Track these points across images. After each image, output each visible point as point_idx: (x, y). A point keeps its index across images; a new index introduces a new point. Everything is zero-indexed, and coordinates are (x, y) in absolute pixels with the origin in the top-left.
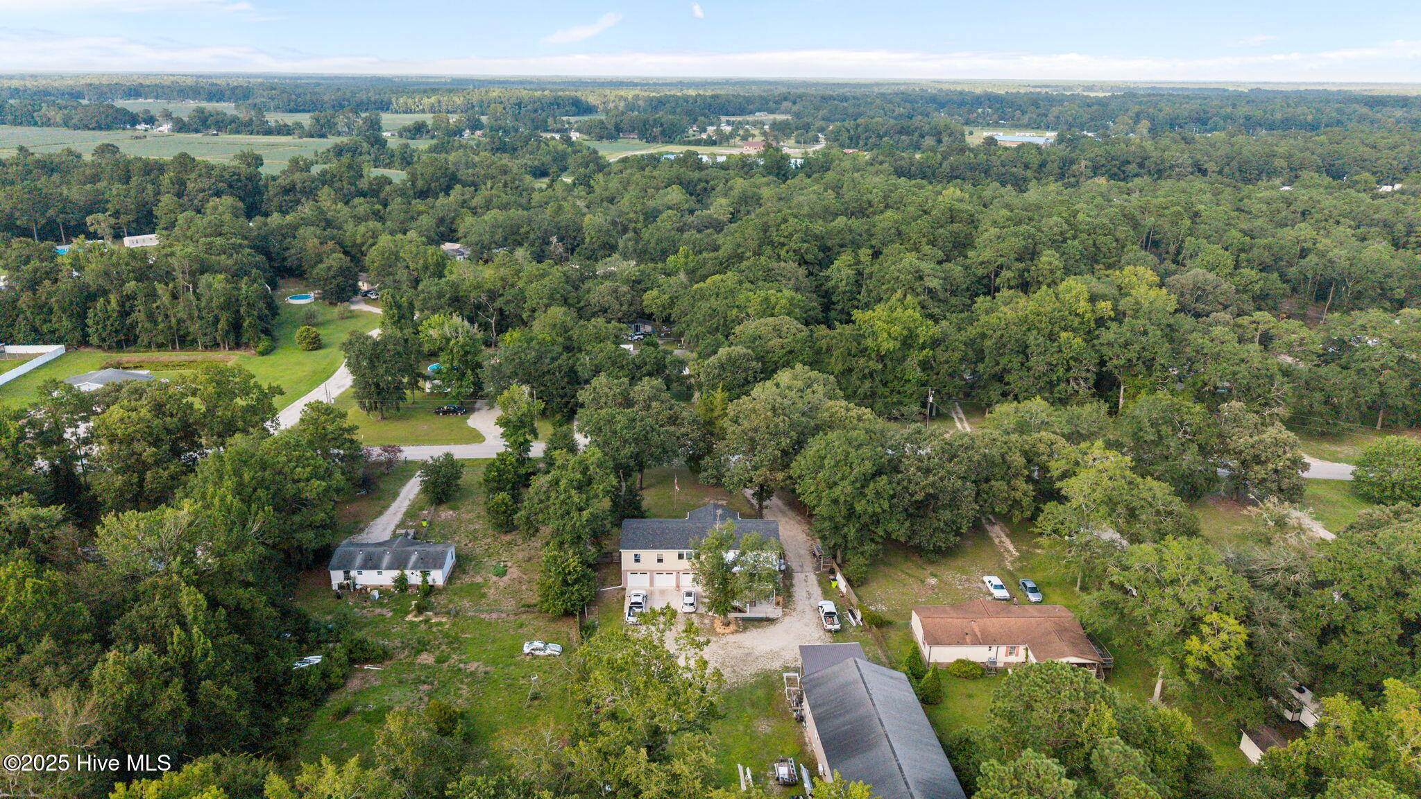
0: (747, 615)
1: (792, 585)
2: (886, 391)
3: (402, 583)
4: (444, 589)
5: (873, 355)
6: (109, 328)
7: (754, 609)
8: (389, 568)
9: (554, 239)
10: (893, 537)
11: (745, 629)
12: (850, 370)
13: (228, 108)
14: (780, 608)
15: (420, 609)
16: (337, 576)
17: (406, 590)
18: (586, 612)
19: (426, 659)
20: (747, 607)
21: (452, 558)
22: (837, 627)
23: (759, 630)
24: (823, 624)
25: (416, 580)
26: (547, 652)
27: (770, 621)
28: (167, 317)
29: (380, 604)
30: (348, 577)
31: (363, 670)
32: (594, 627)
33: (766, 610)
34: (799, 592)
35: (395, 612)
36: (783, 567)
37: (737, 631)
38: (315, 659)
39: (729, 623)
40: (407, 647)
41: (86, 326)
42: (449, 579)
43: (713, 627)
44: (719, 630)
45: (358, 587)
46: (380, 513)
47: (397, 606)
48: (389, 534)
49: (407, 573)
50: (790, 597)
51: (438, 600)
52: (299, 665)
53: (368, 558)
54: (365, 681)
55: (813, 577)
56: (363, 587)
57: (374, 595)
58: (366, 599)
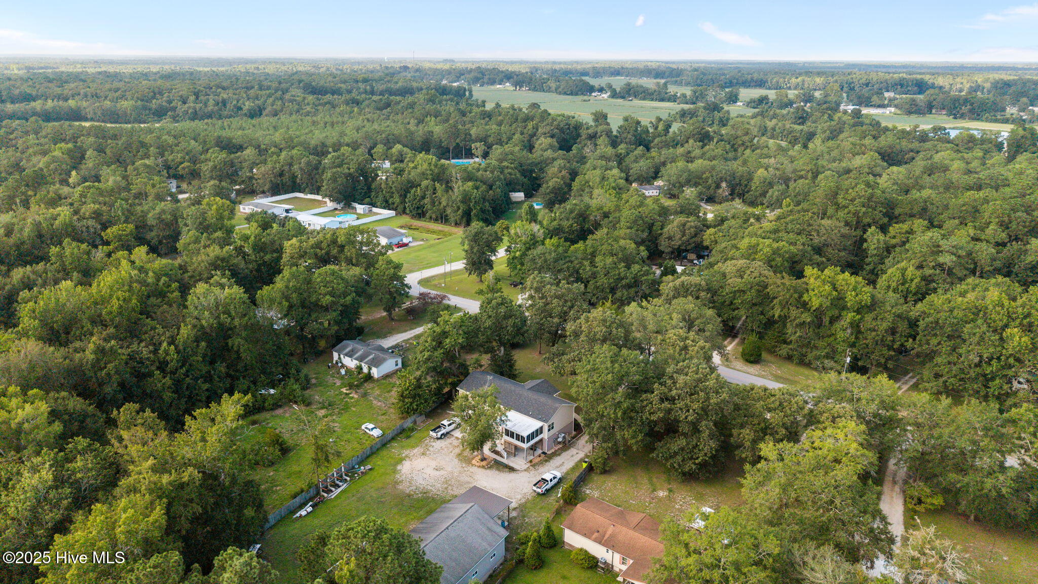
0: (505, 461)
1: (560, 454)
3: (360, 368)
4: (378, 380)
5: (812, 309)
6: (414, 205)
7: (512, 459)
8: (356, 359)
9: (724, 185)
11: (490, 468)
12: (786, 318)
13: (649, 83)
14: (529, 464)
15: (351, 386)
16: (336, 356)
17: (359, 373)
18: (420, 420)
19: (322, 413)
20: (505, 454)
21: (397, 365)
22: (539, 490)
23: (497, 472)
24: (535, 485)
25: (365, 370)
26: (371, 433)
27: (512, 469)
28: (440, 203)
29: (342, 377)
30: (340, 358)
31: (291, 407)
32: (412, 430)
33: (519, 462)
34: (557, 461)
35: (342, 384)
36: (560, 440)
37: (483, 467)
38: (272, 391)
39: (483, 459)
40: (323, 403)
41: (405, 202)
42: (387, 376)
43: (473, 458)
44: (474, 462)
45: (340, 365)
46: (406, 331)
47: (346, 382)
48: (394, 343)
49: (363, 365)
50: (546, 461)
51: (368, 386)
52: (263, 392)
53: (352, 350)
54: (285, 412)
55: (581, 455)
56: (343, 366)
57: (343, 372)
58: (339, 373)
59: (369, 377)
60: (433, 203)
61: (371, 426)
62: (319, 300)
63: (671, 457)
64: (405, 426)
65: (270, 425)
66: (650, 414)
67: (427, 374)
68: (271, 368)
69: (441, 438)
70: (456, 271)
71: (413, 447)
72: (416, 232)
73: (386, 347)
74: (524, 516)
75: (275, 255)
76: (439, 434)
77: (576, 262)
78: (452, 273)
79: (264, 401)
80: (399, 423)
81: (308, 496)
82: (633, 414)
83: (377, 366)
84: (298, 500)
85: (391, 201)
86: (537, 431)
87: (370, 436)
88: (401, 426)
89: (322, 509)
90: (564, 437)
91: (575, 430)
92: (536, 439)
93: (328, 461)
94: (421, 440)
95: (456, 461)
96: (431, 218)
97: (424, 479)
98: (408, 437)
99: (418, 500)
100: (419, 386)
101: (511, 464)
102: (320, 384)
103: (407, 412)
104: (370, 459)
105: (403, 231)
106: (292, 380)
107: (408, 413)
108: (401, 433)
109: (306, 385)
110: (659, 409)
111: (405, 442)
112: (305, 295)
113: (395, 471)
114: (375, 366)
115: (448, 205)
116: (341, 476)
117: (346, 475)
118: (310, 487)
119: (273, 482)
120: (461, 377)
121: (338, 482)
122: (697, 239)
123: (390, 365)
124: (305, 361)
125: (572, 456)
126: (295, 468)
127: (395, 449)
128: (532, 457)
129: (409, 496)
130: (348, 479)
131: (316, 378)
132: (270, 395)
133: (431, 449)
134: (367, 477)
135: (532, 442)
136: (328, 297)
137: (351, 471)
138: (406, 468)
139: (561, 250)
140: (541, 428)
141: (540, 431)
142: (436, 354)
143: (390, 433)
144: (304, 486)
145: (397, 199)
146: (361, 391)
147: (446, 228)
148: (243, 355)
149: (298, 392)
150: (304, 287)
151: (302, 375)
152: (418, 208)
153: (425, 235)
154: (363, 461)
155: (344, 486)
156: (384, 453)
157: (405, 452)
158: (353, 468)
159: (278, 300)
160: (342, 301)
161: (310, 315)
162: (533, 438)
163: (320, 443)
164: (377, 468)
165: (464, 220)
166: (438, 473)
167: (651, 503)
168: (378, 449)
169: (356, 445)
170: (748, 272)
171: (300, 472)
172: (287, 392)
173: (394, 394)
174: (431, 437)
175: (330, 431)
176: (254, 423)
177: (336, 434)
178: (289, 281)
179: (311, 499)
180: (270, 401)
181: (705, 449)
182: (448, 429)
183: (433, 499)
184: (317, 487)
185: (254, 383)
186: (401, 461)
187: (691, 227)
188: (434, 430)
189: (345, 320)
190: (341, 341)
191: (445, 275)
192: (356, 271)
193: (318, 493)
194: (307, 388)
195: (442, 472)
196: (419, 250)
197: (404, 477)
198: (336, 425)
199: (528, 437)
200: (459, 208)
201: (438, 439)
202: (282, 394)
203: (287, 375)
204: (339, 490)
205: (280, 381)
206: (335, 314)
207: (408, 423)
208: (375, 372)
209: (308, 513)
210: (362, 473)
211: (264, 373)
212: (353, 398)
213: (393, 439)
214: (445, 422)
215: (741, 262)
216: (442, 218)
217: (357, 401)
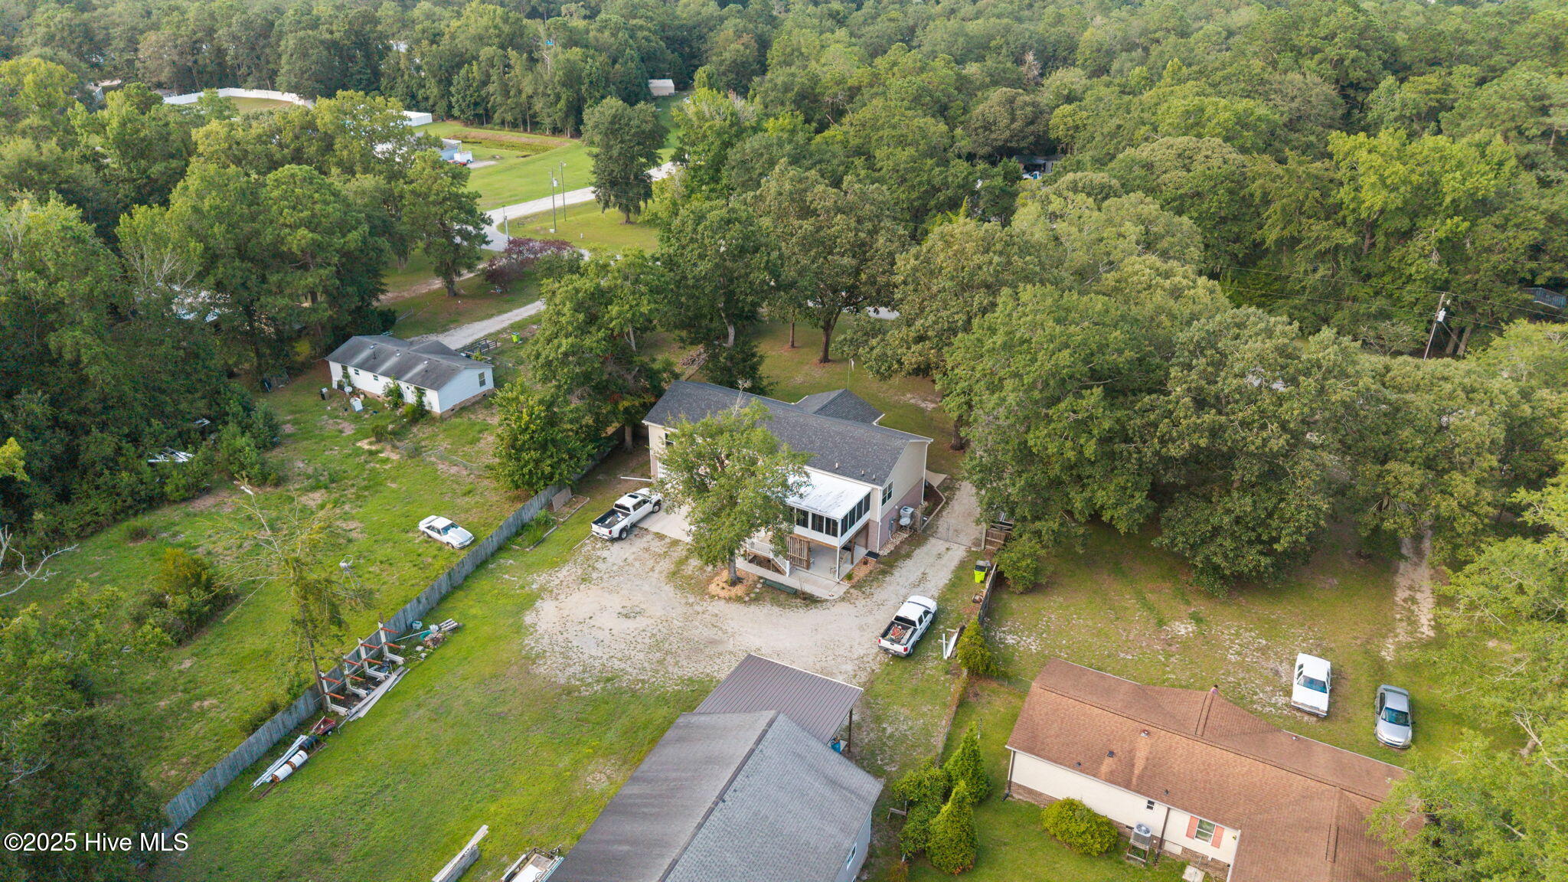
0: (786, 580)
1: (908, 556)
2: (1363, 291)
3: (396, 394)
4: (443, 418)
5: (1350, 220)
6: (468, 99)
7: (803, 573)
8: (386, 374)
10: (1106, 518)
11: (757, 600)
12: (1294, 241)
14: (846, 585)
15: (380, 435)
16: (336, 370)
17: (396, 406)
18: (559, 500)
19: (316, 498)
20: (786, 566)
21: (482, 383)
22: (899, 648)
23: (776, 609)
24: (884, 635)
25: (410, 397)
26: (445, 538)
27: (809, 600)
28: (520, 92)
29: (357, 417)
30: (346, 375)
31: (237, 490)
32: (546, 524)
33: (821, 581)
34: (907, 571)
35: (358, 431)
36: (905, 521)
37: (739, 599)
38: (182, 457)
39: (735, 581)
40: (315, 476)
41: (450, 94)
42: (462, 409)
43: (710, 581)
44: (713, 588)
45: (348, 389)
46: (490, 316)
47: (368, 426)
48: (468, 341)
49: (403, 385)
50: (884, 573)
51: (420, 432)
52: (161, 459)
53: (374, 356)
54: (220, 505)
55: (958, 553)
56: (356, 392)
57: (357, 404)
58: (348, 407)
59: (420, 413)
60: (506, 93)
61: (441, 522)
62: (280, 240)
63: (1203, 542)
64: (526, 517)
65: (181, 538)
66: (1163, 441)
67: (570, 391)
68: (176, 403)
69: (620, 538)
70: (573, 207)
71: (555, 565)
72: (476, 147)
73: (453, 347)
74: (878, 720)
75: (174, 163)
76: (616, 529)
77: (835, 162)
78: (566, 210)
79: (164, 478)
80: (509, 513)
81: (291, 721)
82: (1119, 447)
83: (437, 386)
84: (264, 736)
85: (421, 93)
86: (860, 504)
87: (441, 547)
88: (518, 515)
89: (337, 752)
90: (912, 516)
91: (925, 499)
92: (858, 525)
93: (340, 623)
94: (571, 548)
95: (669, 589)
96: (503, 123)
97: (599, 643)
98: (539, 542)
99: (594, 702)
100: (552, 421)
101: (808, 588)
102: (306, 435)
103: (526, 484)
104: (449, 605)
105: (454, 142)
106: (232, 427)
107: (530, 484)
108: (518, 534)
109: (270, 438)
110: (1196, 428)
111: (533, 555)
112: (247, 228)
113: (520, 629)
114: (432, 387)
115: (535, 93)
116: (380, 655)
117: (393, 651)
118: (296, 697)
119: (192, 686)
120: (649, 398)
121: (371, 672)
122: (1038, 128)
123: (467, 384)
124: (265, 387)
125: (939, 556)
126: (253, 643)
127: (510, 573)
128: (847, 568)
129: (569, 691)
130: (400, 660)
131: (296, 422)
132: (176, 465)
133: (599, 565)
134: (449, 651)
135: (851, 531)
136: (303, 232)
137: (405, 638)
138: (546, 617)
139: (800, 138)
140: (868, 498)
141: (864, 505)
142: (588, 341)
143: (492, 535)
144: (281, 694)
145: (433, 90)
146: (406, 444)
147: (536, 139)
148: (92, 371)
149: (251, 455)
150: (242, 209)
151: (258, 416)
152: (476, 104)
153: (495, 151)
154: (432, 611)
155: (390, 681)
156: (483, 584)
157: (539, 580)
158: (410, 629)
159: (175, 236)
160: (338, 241)
161: (263, 279)
162: (852, 523)
163: (312, 576)
164: (470, 625)
165: (571, 120)
166: (631, 624)
167: (1169, 656)
168: (466, 578)
169: (409, 571)
170: (1200, 157)
171: (268, 653)
172: (220, 457)
173: (490, 446)
174: (598, 538)
175: (337, 542)
176: (138, 535)
177: (353, 548)
178: (201, 197)
179: (301, 727)
180: (177, 479)
181: (1303, 516)
182: (635, 516)
183: (634, 692)
184: (316, 692)
185: (134, 438)
186: (530, 601)
187: (1026, 104)
188: (601, 521)
189: (350, 289)
190: (346, 337)
191: (554, 213)
192: (367, 182)
193: (321, 707)
194: (275, 445)
195: (640, 623)
196: (490, 174)
197: (546, 641)
198: (352, 525)
199: (844, 520)
200: (558, 98)
201: (613, 540)
202: (208, 461)
203: (219, 419)
204: (379, 692)
205: (204, 433)
206: (324, 272)
207: (534, 509)
208: (433, 400)
209: (296, 770)
210: (435, 641)
211: (162, 415)
212: (387, 460)
213: (501, 548)
214: (626, 501)
215: (1182, 141)
216: (527, 121)
217: (399, 467)
